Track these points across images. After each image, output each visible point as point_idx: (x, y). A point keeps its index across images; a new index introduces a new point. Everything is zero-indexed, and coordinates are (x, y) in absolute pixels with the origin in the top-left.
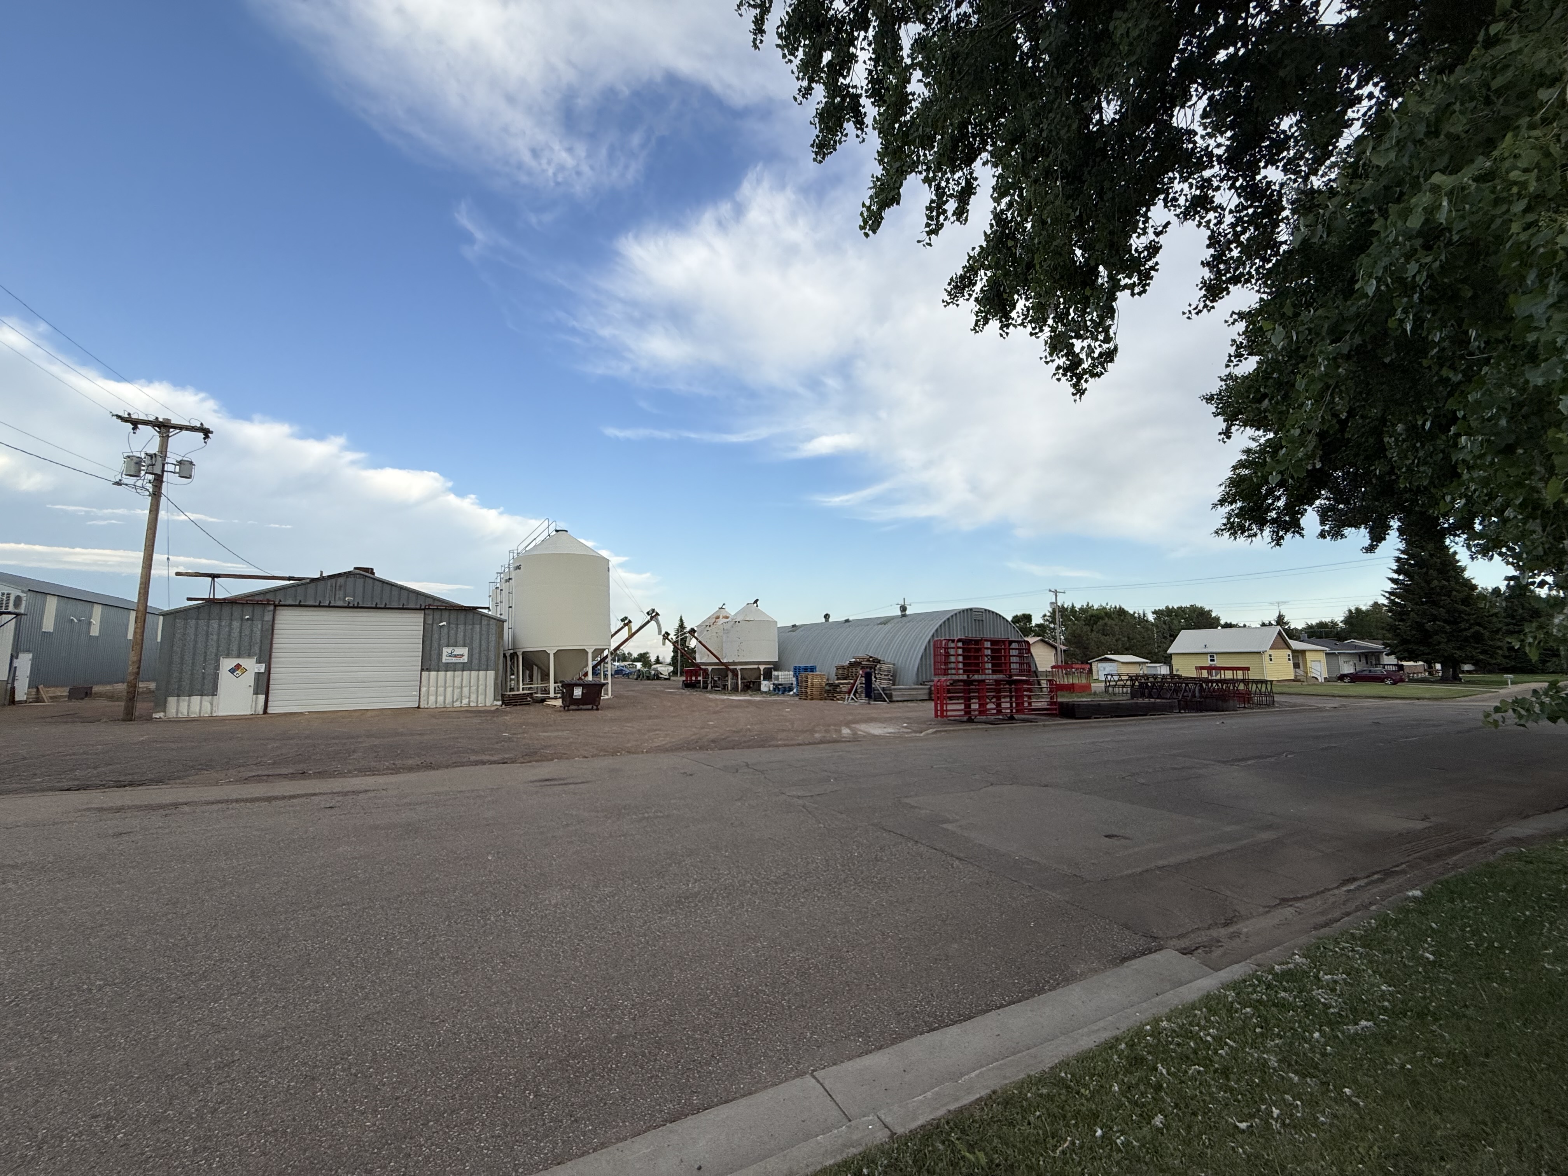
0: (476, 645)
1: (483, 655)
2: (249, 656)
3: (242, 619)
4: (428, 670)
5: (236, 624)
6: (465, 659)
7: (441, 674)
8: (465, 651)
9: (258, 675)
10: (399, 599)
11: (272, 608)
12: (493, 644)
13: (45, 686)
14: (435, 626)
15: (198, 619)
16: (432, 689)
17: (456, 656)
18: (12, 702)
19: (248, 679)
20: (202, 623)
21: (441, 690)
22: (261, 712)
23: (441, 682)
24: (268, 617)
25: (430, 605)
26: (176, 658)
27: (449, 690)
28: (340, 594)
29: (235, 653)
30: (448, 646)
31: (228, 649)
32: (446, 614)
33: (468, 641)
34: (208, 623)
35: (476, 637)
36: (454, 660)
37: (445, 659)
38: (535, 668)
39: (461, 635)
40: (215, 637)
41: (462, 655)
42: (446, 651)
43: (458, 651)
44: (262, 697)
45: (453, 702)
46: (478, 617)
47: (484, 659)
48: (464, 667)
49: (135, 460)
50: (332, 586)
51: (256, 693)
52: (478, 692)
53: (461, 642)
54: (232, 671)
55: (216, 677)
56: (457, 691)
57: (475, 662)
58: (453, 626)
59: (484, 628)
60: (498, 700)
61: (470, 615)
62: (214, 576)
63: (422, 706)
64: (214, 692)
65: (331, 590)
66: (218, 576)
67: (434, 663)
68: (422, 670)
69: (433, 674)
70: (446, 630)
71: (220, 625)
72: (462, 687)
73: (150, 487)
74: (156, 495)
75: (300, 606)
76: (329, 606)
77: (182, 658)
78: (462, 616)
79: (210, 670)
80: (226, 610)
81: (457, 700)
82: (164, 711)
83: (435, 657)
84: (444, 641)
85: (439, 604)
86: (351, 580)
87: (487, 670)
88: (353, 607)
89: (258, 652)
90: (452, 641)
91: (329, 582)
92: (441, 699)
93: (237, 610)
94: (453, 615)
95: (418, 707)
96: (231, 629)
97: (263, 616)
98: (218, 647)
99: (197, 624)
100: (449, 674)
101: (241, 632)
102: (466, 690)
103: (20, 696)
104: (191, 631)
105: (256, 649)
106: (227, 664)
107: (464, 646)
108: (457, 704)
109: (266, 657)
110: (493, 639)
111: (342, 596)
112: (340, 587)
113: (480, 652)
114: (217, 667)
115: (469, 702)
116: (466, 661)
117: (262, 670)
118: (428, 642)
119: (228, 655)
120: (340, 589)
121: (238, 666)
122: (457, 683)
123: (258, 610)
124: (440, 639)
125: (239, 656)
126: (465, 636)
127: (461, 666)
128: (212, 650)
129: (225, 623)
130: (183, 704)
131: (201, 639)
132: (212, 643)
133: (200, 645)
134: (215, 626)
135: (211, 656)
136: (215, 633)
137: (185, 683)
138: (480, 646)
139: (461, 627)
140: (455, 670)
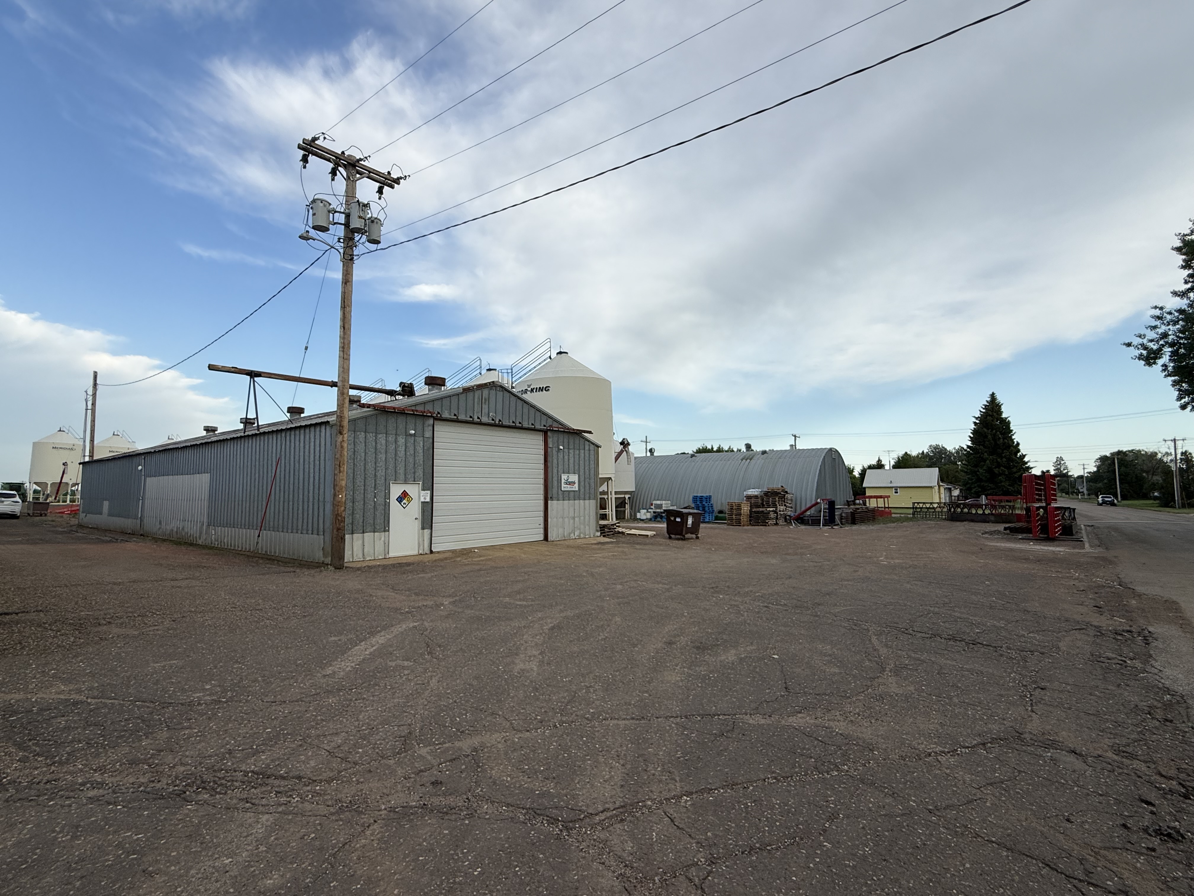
1: (587, 483)
3: (407, 434)
4: (552, 499)
5: (401, 440)
6: (576, 487)
7: (562, 503)
8: (575, 478)
10: (530, 418)
11: (431, 421)
12: (592, 472)
15: (367, 431)
16: (555, 520)
17: (570, 483)
19: (414, 509)
22: (428, 552)
23: (561, 512)
24: (428, 434)
25: (549, 426)
26: (350, 485)
27: (566, 520)
28: (485, 408)
29: (402, 477)
30: (564, 472)
31: (396, 472)
32: (561, 437)
33: (577, 468)
34: (375, 437)
35: (582, 463)
36: (569, 488)
41: (574, 483)
42: (564, 477)
43: (571, 478)
44: (427, 532)
45: (569, 534)
47: (587, 487)
50: (479, 398)
51: (423, 528)
53: (573, 468)
54: (400, 500)
55: (387, 506)
56: (572, 522)
57: (583, 490)
58: (566, 451)
59: (587, 454)
60: (597, 531)
61: (578, 440)
62: (253, 374)
64: (385, 527)
65: (478, 404)
66: (259, 374)
68: (546, 499)
69: (555, 503)
70: (562, 455)
71: (387, 441)
72: (574, 518)
73: (340, 246)
77: (354, 483)
78: (572, 440)
79: (380, 500)
81: (572, 532)
83: (555, 484)
84: (561, 467)
85: (556, 425)
86: (493, 392)
87: (589, 499)
88: (496, 425)
89: (422, 475)
90: (567, 466)
91: (478, 393)
92: (561, 531)
93: (401, 420)
94: (567, 438)
96: (397, 446)
97: (424, 432)
98: (386, 469)
99: (365, 438)
100: (566, 503)
101: (405, 451)
102: (577, 521)
104: (361, 448)
105: (420, 473)
106: (396, 491)
107: (575, 473)
108: (572, 536)
109: (429, 485)
110: (593, 466)
111: (485, 411)
112: (485, 400)
113: (585, 480)
114: (387, 496)
115: (580, 534)
116: (576, 489)
117: (428, 499)
119: (396, 480)
120: (485, 403)
121: (405, 494)
122: (572, 514)
123: (419, 422)
124: (557, 464)
125: (406, 482)
126: (574, 461)
127: (572, 494)
128: (381, 473)
129: (391, 438)
130: (357, 544)
131: (371, 458)
132: (381, 464)
133: (370, 466)
134: (384, 442)
135: (381, 481)
136: (383, 451)
137: (358, 516)
138: (585, 473)
139: (572, 452)
140: (569, 499)
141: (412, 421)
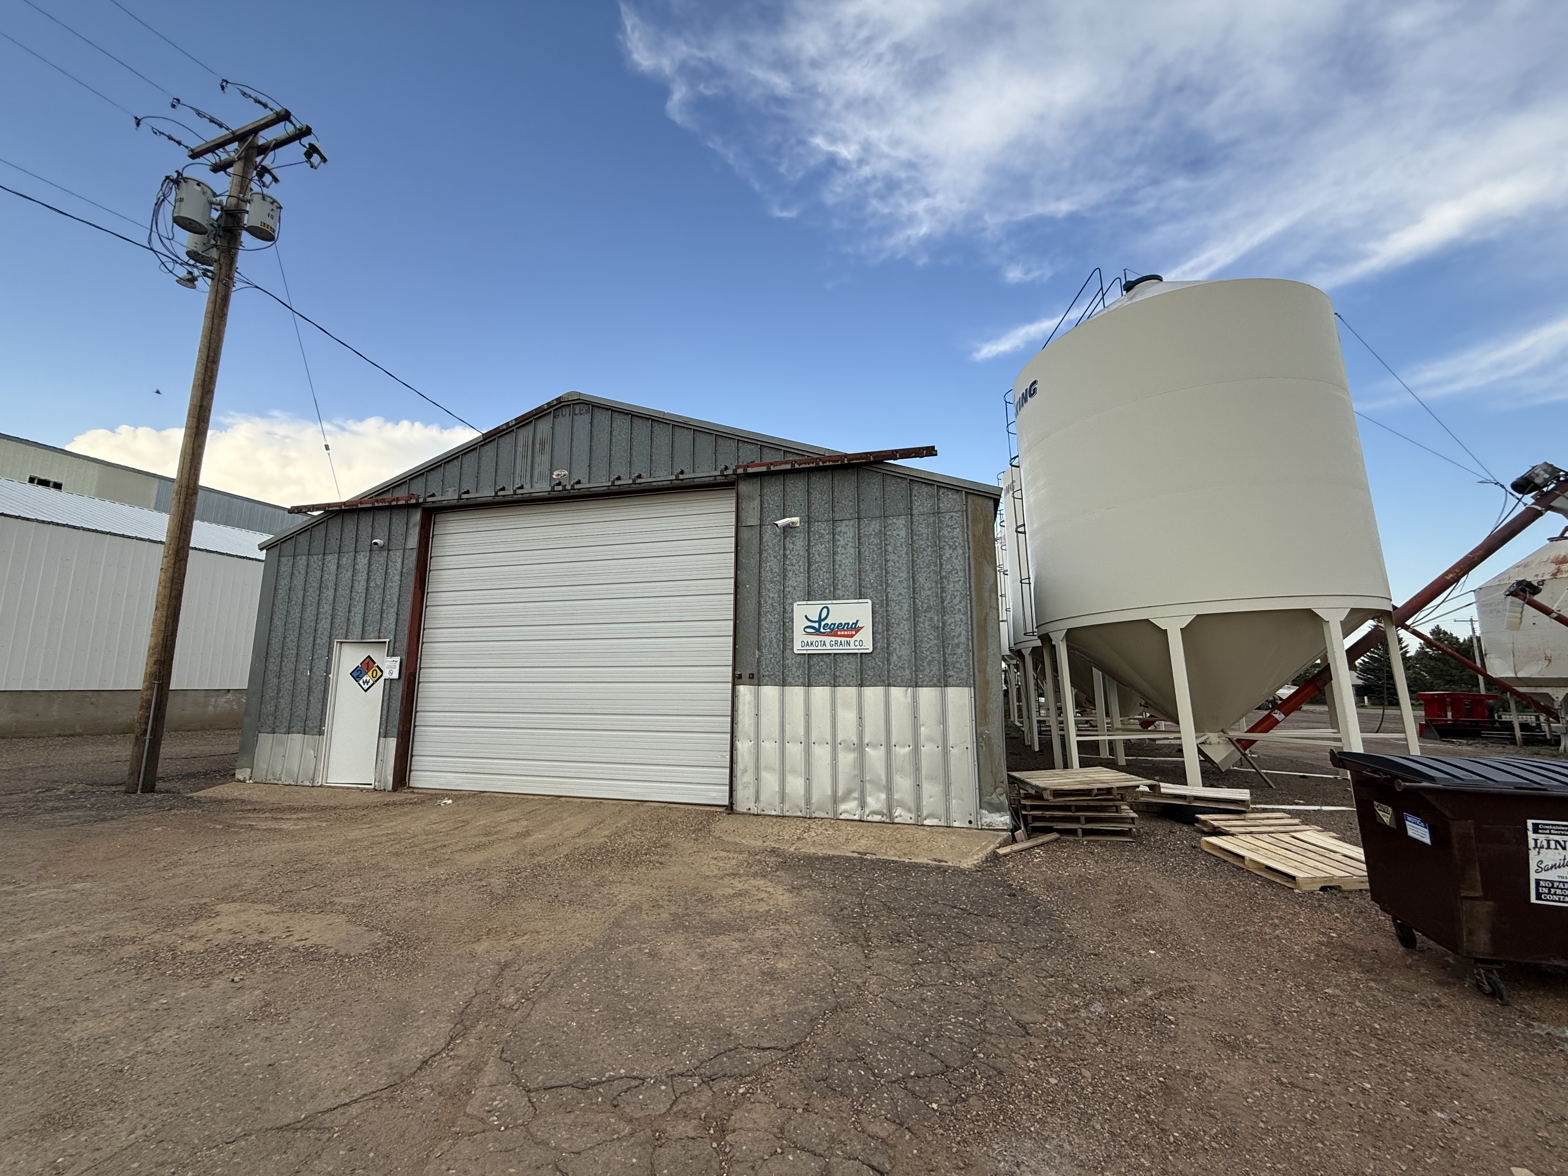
0: (899, 587)
1: (925, 625)
2: (385, 638)
5: (363, 560)
9: (395, 683)
11: (422, 514)
14: (768, 532)
16: (770, 747)
19: (378, 695)
20: (315, 561)
21: (795, 750)
22: (389, 787)
23: (796, 725)
24: (418, 542)
25: (750, 465)
27: (822, 753)
28: (542, 463)
29: (361, 631)
30: (809, 596)
31: (349, 621)
32: (797, 488)
33: (871, 578)
35: (898, 561)
38: (1097, 674)
39: (846, 558)
40: (330, 593)
47: (929, 641)
48: (864, 672)
50: (526, 445)
51: (387, 732)
53: (850, 582)
54: (357, 674)
56: (846, 759)
58: (822, 528)
60: (995, 808)
63: (741, 806)
64: (320, 725)
65: (525, 457)
71: (339, 565)
75: (473, 505)
76: (522, 502)
77: (285, 643)
78: (845, 487)
81: (846, 798)
82: (253, 765)
84: (796, 580)
86: (564, 422)
88: (573, 496)
92: (796, 785)
93: (366, 522)
95: (730, 808)
96: (355, 573)
97: (407, 539)
99: (308, 564)
104: (299, 582)
105: (397, 620)
106: (345, 659)
107: (860, 595)
109: (406, 644)
111: (546, 468)
112: (543, 444)
114: (330, 667)
117: (403, 674)
118: (751, 588)
119: (348, 639)
120: (542, 451)
121: (369, 663)
122: (847, 731)
123: (398, 522)
125: (363, 640)
126: (859, 557)
128: (325, 624)
129: (346, 561)
130: (278, 752)
131: (311, 601)
132: (325, 611)
133: (309, 618)
134: (333, 568)
135: (323, 640)
136: (331, 585)
137: (284, 704)
138: (914, 592)
139: (847, 531)
140: (834, 683)
141: (382, 520)
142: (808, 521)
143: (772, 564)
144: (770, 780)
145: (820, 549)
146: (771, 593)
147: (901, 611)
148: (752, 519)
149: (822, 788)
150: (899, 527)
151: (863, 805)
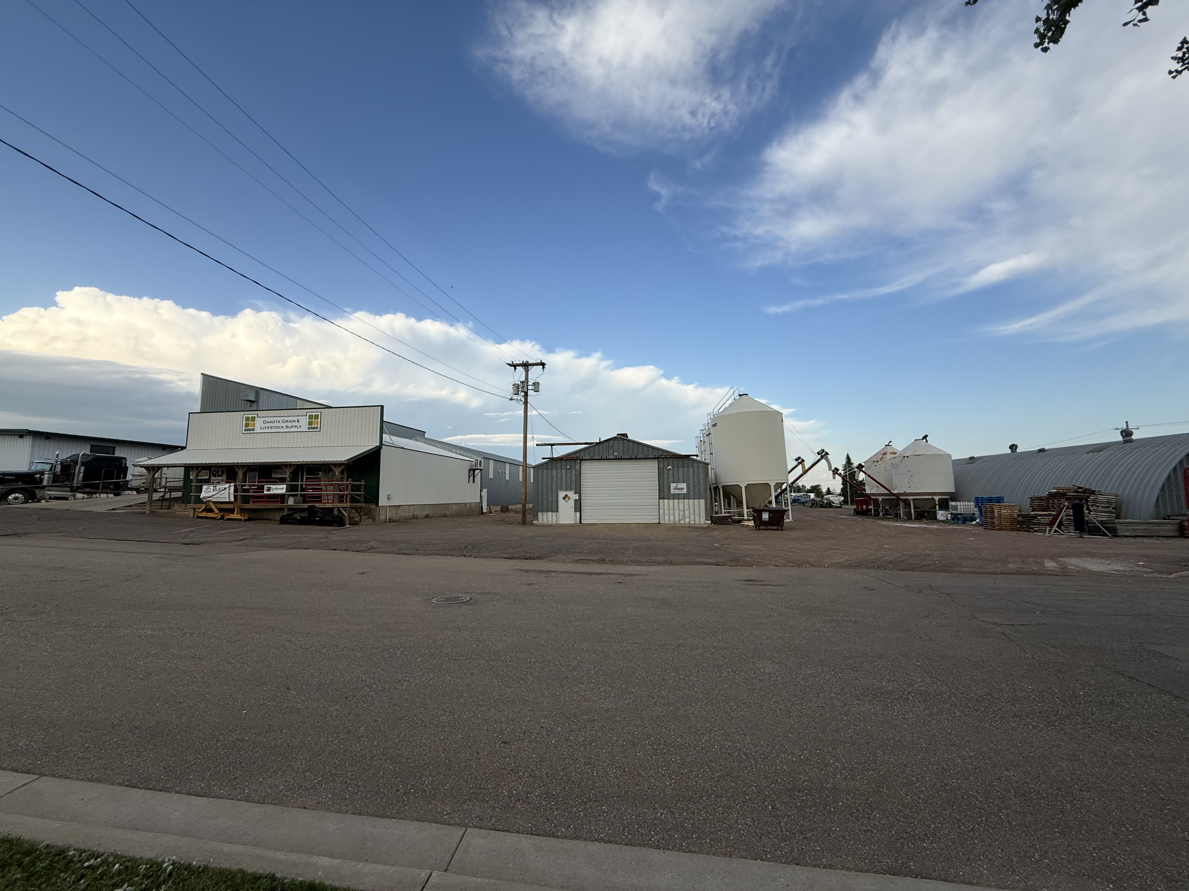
0: (691, 481)
1: (696, 488)
2: (571, 490)
3: (566, 469)
4: (663, 498)
5: (564, 472)
7: (671, 501)
8: (684, 485)
9: (575, 500)
10: (643, 452)
11: (579, 461)
12: (702, 481)
13: (493, 506)
14: (665, 468)
15: (547, 469)
16: (666, 511)
17: (679, 489)
18: (482, 513)
19: (571, 503)
20: (549, 471)
21: (672, 512)
22: (579, 523)
23: (671, 507)
24: (578, 467)
25: (661, 455)
26: (540, 492)
27: (677, 512)
28: (611, 451)
29: (564, 488)
30: (674, 482)
31: (561, 486)
32: (671, 461)
33: (686, 479)
34: (552, 471)
35: (691, 475)
36: (678, 492)
37: (673, 491)
38: (732, 498)
39: (681, 475)
40: (555, 479)
41: (683, 489)
42: (673, 485)
43: (680, 485)
44: (578, 514)
45: (680, 520)
46: (691, 462)
47: (697, 491)
48: (685, 497)
49: (517, 386)
50: (606, 446)
51: (576, 511)
52: (694, 514)
53: (682, 480)
54: (564, 498)
55: (557, 500)
56: (681, 513)
57: (692, 493)
58: (676, 469)
59: (696, 470)
60: (708, 520)
61: (686, 461)
62: (552, 445)
63: (661, 522)
64: (557, 510)
65: (607, 449)
66: (554, 445)
67: (666, 494)
68: (659, 498)
69: (666, 501)
70: (671, 472)
71: (557, 472)
72: (684, 511)
73: (523, 399)
74: (526, 403)
75: (592, 459)
76: (606, 459)
77: (542, 491)
78: (680, 462)
79: (554, 498)
80: (559, 463)
81: (682, 519)
82: (537, 520)
83: (666, 489)
84: (671, 479)
85: (667, 454)
86: (616, 442)
87: (699, 498)
88: (619, 459)
90: (676, 479)
91: (605, 444)
92: (672, 518)
93: (563, 462)
94: (675, 461)
95: (659, 523)
96: (562, 474)
97: (575, 466)
98: (557, 485)
99: (547, 472)
100: (676, 501)
101: (566, 476)
102: (687, 512)
103: (485, 511)
104: (545, 476)
105: (574, 486)
106: (561, 494)
107: (684, 482)
108: (682, 522)
109: (578, 491)
110: (702, 477)
111: (612, 452)
112: (611, 447)
113: (694, 485)
114: (557, 497)
115: (690, 521)
116: (686, 492)
117: (577, 498)
118: (661, 480)
119: (561, 490)
121: (566, 495)
122: (681, 508)
123: (573, 463)
124: (668, 478)
125: (566, 490)
126: (684, 475)
127: (682, 496)
128: (554, 486)
129: (559, 471)
130: (545, 517)
131: (549, 480)
132: (554, 483)
133: (549, 484)
134: (555, 473)
135: (554, 490)
136: (555, 477)
137: (545, 505)
138: (694, 482)
139: (681, 469)
140: (679, 499)
141: (568, 462)
142: (673, 467)
143: (666, 476)
144: (667, 517)
145: (676, 473)
146: (666, 481)
147: (692, 486)
148: (662, 466)
149: (677, 519)
150: (691, 469)
151: (685, 521)
